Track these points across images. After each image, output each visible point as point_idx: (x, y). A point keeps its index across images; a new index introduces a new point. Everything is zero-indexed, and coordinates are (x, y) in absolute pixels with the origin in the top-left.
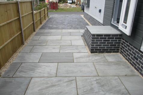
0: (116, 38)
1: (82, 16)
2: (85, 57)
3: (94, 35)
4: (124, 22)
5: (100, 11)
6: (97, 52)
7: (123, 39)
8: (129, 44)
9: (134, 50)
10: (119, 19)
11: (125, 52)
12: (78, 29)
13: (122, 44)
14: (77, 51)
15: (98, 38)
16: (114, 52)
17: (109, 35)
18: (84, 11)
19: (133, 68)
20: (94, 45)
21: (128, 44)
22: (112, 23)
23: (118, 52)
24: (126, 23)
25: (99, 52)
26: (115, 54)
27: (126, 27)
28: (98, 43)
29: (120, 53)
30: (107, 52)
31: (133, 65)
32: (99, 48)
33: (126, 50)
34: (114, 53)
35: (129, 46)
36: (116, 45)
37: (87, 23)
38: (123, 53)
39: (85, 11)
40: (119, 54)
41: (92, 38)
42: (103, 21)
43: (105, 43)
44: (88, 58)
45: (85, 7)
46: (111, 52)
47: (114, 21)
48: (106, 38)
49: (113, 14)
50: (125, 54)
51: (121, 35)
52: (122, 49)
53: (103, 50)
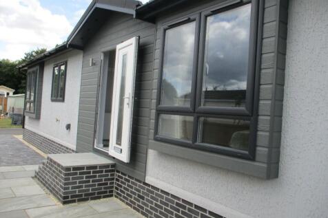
0: (106, 171)
1: (20, 137)
2: (53, 213)
3: (68, 169)
4: (117, 144)
5: (68, 127)
6: (74, 201)
7: (118, 172)
8: (129, 176)
9: (136, 185)
10: (108, 140)
11: (124, 193)
12: (17, 164)
13: (117, 180)
14: (31, 205)
15: (76, 174)
16: (104, 197)
17: (94, 167)
18: (23, 127)
19: (140, 215)
20: (68, 188)
21: (127, 178)
22: (95, 147)
23: (111, 196)
24: (120, 145)
25: (79, 201)
26: (107, 199)
27: (121, 150)
28: (75, 183)
29: (116, 197)
30: (92, 199)
31: (138, 211)
32: (79, 192)
33: (124, 188)
34: (105, 199)
35: (128, 181)
36: (107, 184)
37: (37, 153)
38: (121, 195)
39: (26, 127)
40: (114, 198)
41: (66, 175)
42: (77, 146)
43: (89, 181)
44: (60, 214)
45: (27, 118)
46: (99, 198)
47: (98, 143)
48: (89, 173)
49: (95, 131)
50: (124, 197)
51: (113, 166)
52: (117, 189)
53: (86, 195)
